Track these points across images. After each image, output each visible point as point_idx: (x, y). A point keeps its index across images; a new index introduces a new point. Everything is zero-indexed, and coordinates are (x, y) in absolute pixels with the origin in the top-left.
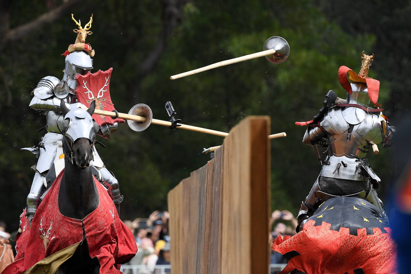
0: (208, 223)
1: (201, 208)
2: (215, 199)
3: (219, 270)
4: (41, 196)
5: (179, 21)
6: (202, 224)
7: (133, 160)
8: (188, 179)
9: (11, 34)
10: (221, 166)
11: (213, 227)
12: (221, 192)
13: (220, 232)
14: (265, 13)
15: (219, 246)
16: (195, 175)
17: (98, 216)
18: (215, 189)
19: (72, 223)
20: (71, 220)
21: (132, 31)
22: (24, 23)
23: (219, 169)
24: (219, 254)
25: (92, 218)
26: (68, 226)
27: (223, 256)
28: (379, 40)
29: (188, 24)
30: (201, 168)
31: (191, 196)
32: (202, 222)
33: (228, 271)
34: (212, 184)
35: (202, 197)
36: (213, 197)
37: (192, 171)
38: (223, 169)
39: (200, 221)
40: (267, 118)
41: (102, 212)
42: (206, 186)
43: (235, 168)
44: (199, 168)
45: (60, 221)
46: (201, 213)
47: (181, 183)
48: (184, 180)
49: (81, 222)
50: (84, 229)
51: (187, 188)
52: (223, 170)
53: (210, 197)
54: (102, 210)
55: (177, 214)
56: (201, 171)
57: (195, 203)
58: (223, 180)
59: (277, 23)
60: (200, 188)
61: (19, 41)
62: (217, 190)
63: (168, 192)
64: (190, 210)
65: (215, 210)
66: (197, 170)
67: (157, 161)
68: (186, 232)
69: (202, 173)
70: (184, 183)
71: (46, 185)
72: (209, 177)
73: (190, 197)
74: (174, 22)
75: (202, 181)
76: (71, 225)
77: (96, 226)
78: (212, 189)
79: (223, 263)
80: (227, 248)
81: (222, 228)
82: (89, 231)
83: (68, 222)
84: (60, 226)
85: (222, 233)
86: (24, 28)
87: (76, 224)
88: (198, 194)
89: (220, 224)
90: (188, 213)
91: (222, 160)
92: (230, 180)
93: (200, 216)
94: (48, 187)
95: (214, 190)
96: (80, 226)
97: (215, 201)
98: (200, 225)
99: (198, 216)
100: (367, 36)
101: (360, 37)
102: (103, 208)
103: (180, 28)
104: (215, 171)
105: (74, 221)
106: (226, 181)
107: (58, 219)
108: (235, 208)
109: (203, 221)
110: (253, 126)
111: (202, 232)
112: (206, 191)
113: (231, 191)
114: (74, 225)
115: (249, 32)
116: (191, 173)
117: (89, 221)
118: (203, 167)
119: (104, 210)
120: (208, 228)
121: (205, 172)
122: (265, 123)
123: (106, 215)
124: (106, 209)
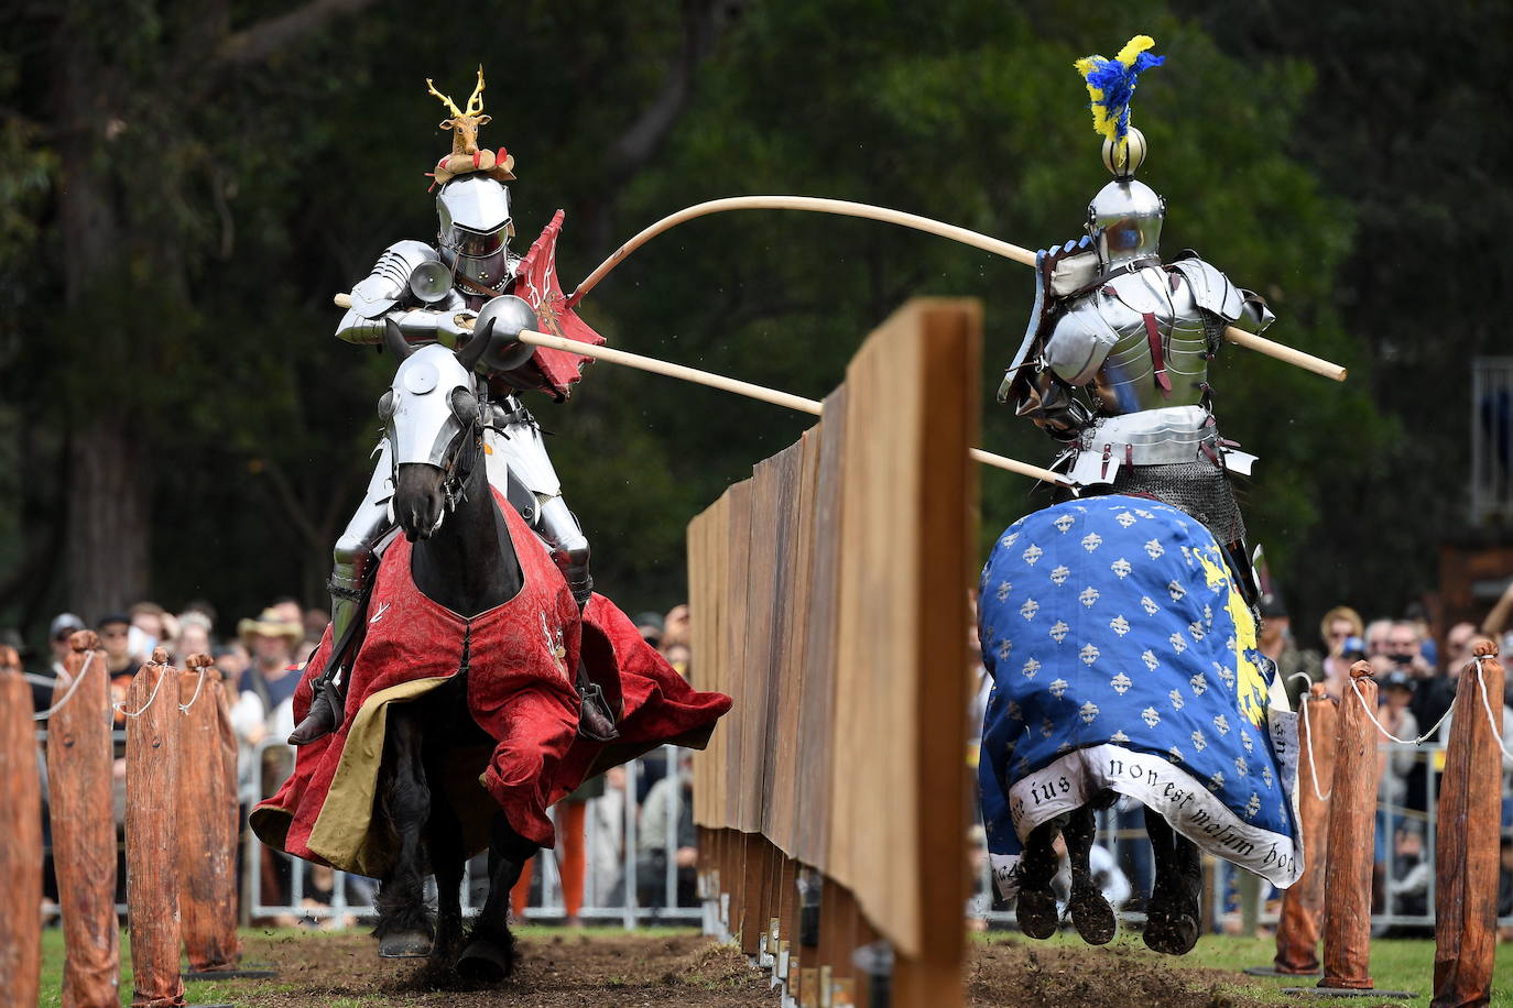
0: (799, 614)
1: (782, 571)
2: (819, 544)
3: (826, 753)
5: (735, 13)
6: (783, 619)
8: (744, 483)
9: (234, 47)
10: (839, 448)
11: (813, 628)
12: (836, 525)
13: (832, 642)
15: (830, 684)
16: (766, 471)
18: (821, 513)
19: (440, 620)
20: (440, 610)
21: (595, 42)
23: (833, 454)
24: (829, 707)
25: (495, 622)
26: (431, 625)
27: (839, 714)
28: (1327, 77)
29: (758, 22)
30: (782, 453)
31: (753, 534)
32: (783, 613)
34: (814, 498)
35: (785, 537)
36: (816, 538)
37: (758, 461)
38: (844, 454)
39: (779, 609)
40: (972, 307)
41: (524, 612)
42: (795, 504)
43: (877, 452)
44: (778, 451)
45: (411, 606)
46: (782, 585)
47: (726, 495)
48: (735, 487)
49: (467, 623)
50: (467, 644)
51: (743, 510)
52: (845, 459)
53: (806, 538)
55: (713, 587)
56: (784, 460)
57: (765, 554)
58: (843, 486)
60: (782, 511)
62: (826, 516)
63: (687, 520)
64: (749, 575)
65: (821, 577)
66: (773, 457)
68: (737, 639)
69: (787, 467)
70: (733, 495)
72: (807, 479)
73: (750, 536)
74: (718, 17)
75: (787, 487)
76: (437, 625)
77: (500, 644)
78: (813, 514)
79: (840, 734)
80: (852, 692)
81: (838, 629)
82: (480, 652)
84: (407, 621)
85: (837, 647)
87: (450, 625)
88: (775, 528)
89: (833, 618)
90: (745, 583)
91: (840, 430)
92: (864, 488)
93: (779, 595)
95: (817, 517)
96: (458, 632)
97: (819, 550)
98: (779, 621)
99: (774, 594)
100: (1290, 63)
101: (1269, 68)
103: (739, 34)
104: (822, 461)
105: (447, 615)
106: (851, 491)
107: (408, 602)
108: (876, 572)
109: (786, 610)
110: (930, 328)
111: (784, 641)
112: (796, 522)
113: (864, 520)
114: (448, 625)
116: (755, 467)
117: (485, 627)
118: (792, 448)
119: (530, 610)
120: (801, 629)
121: (795, 463)
122: (963, 324)
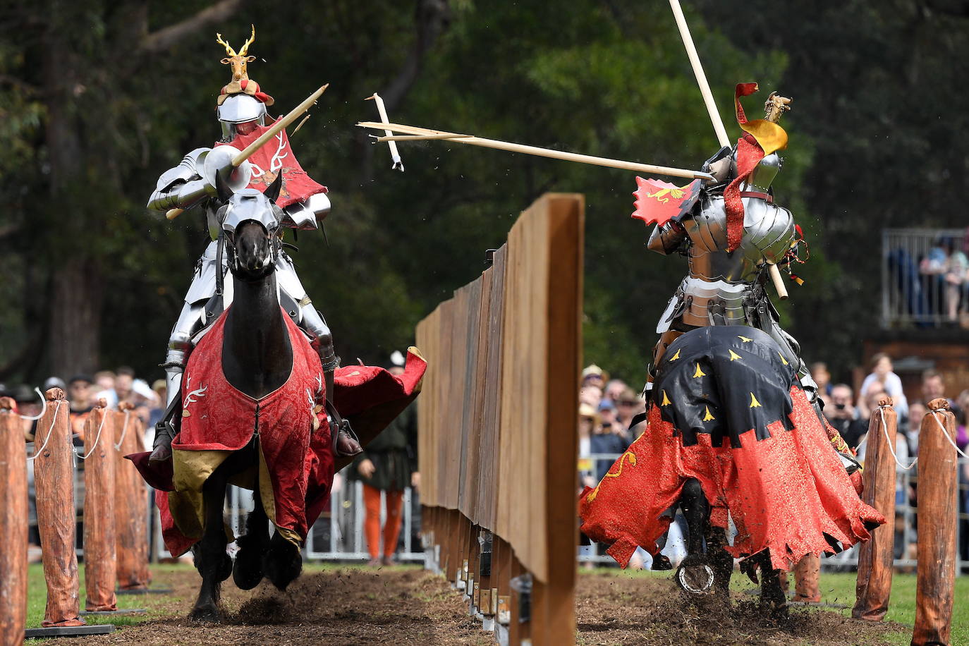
0: (480, 379)
1: (471, 353)
2: (492, 337)
3: (495, 462)
4: (193, 338)
5: (446, 23)
6: (471, 382)
7: (360, 267)
8: (449, 302)
9: (150, 42)
10: (503, 280)
11: (487, 388)
12: (501, 326)
13: (498, 396)
14: (597, 12)
15: (497, 421)
16: (461, 294)
17: (284, 399)
18: (492, 320)
19: (239, 401)
20: (240, 394)
21: (363, 40)
22: (172, 23)
23: (500, 285)
24: (497, 435)
26: (234, 404)
27: (502, 439)
28: (796, 61)
29: (460, 29)
30: (471, 284)
31: (454, 332)
32: (471, 379)
33: (510, 463)
34: (489, 312)
35: (472, 334)
36: (490, 335)
37: (457, 288)
38: (506, 285)
39: (468, 376)
40: (579, 197)
42: (478, 314)
43: (524, 283)
44: (468, 283)
46: (470, 362)
47: (438, 309)
48: (444, 303)
49: (256, 402)
51: (449, 318)
52: (506, 289)
53: (485, 334)
54: (294, 389)
55: (431, 363)
56: (472, 288)
57: (461, 344)
58: (505, 304)
59: (617, 33)
60: (470, 318)
61: (165, 53)
62: (496, 321)
63: (416, 323)
64: (451, 356)
65: (492, 357)
66: (466, 287)
67: (403, 269)
68: (445, 396)
69: (474, 293)
70: (442, 309)
71: (204, 321)
72: (485, 300)
73: (452, 333)
74: (436, 25)
75: (473, 305)
76: (237, 404)
78: (488, 320)
79: (503, 451)
80: (510, 426)
81: (502, 388)
82: (266, 422)
83: (234, 397)
84: (219, 401)
85: (501, 399)
86: (171, 33)
87: (246, 404)
88: (466, 329)
89: (499, 382)
90: (449, 361)
92: (516, 306)
93: (469, 369)
94: (208, 324)
95: (490, 324)
96: (251, 408)
97: (491, 341)
98: (469, 383)
99: (465, 368)
100: (774, 54)
101: (761, 56)
102: (297, 385)
103: (449, 36)
104: (493, 290)
105: (244, 397)
106: (509, 307)
108: (523, 355)
109: (473, 377)
110: (554, 210)
111: (471, 396)
112: (478, 325)
113: (517, 324)
115: (567, 45)
116: (455, 292)
118: (477, 281)
120: (481, 389)
121: (478, 290)
122: (575, 207)
123: (299, 399)
124: (301, 387)
